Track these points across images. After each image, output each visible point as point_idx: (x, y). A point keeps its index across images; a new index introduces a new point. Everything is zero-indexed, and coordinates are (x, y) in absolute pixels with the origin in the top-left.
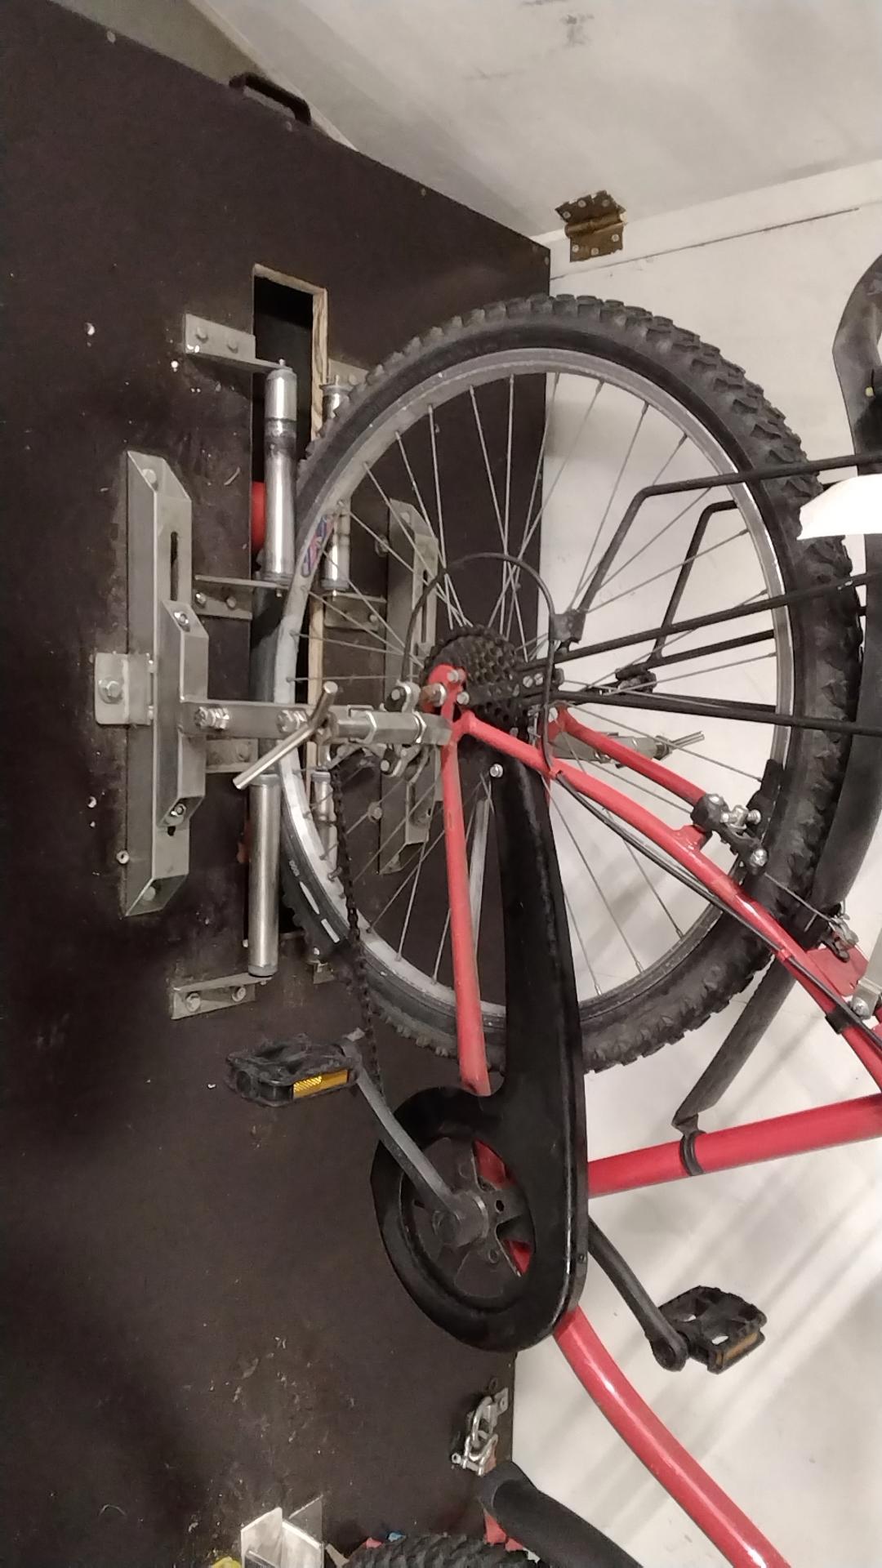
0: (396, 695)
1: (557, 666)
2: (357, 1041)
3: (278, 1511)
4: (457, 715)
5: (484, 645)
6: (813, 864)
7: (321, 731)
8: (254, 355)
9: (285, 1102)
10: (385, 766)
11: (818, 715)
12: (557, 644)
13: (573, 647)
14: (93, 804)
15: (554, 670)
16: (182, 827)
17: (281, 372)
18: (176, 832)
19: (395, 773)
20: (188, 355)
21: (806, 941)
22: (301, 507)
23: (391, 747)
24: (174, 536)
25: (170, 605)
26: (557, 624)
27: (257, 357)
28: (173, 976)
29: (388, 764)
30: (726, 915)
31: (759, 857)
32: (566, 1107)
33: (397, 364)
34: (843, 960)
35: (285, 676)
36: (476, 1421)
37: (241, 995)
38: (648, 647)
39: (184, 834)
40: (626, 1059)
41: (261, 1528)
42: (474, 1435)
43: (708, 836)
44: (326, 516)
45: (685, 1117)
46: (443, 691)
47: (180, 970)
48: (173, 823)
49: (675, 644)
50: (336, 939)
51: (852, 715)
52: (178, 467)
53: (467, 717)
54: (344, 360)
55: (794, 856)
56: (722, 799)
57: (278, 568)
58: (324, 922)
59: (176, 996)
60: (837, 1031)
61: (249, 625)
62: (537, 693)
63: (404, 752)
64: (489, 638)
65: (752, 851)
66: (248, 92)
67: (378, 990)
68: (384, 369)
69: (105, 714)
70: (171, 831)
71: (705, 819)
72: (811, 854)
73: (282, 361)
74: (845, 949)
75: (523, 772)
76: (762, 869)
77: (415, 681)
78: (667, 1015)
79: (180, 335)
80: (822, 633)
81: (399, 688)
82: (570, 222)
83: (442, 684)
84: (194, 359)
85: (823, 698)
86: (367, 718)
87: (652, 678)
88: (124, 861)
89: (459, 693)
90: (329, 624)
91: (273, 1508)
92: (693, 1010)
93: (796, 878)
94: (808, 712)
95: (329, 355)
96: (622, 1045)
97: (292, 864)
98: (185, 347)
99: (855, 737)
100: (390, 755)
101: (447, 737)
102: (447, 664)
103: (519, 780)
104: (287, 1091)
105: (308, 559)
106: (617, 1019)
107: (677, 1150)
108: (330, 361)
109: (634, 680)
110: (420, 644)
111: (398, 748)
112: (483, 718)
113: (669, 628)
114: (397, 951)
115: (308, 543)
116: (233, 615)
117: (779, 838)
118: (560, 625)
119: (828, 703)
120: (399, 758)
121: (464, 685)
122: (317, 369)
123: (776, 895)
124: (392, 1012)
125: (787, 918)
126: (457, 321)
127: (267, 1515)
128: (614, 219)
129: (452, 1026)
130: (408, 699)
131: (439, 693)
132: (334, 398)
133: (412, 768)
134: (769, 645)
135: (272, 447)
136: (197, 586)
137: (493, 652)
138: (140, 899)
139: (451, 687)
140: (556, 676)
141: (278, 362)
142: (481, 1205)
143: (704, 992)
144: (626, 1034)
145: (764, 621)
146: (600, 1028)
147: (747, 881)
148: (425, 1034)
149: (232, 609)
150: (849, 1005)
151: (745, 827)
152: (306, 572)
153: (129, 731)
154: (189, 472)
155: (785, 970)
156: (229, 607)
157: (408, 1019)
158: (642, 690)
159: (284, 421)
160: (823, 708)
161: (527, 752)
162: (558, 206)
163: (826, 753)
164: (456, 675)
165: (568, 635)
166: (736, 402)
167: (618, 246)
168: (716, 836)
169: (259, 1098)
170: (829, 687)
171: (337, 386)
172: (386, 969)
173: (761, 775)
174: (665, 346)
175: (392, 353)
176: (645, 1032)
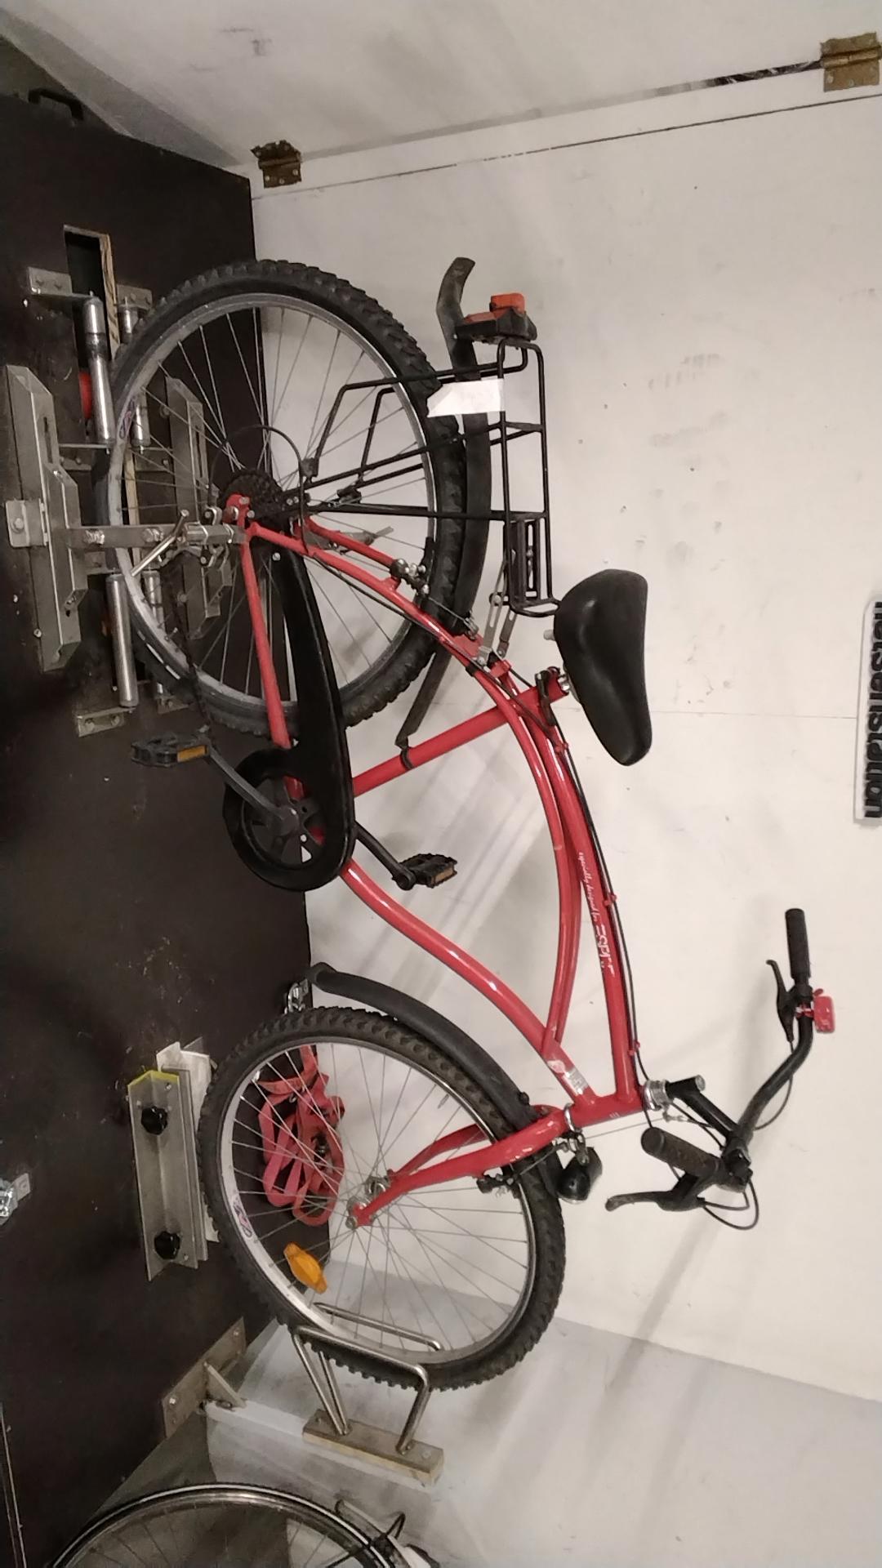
0: (208, 515)
1: (306, 492)
2: (205, 733)
3: (177, 1044)
4: (247, 525)
5: (257, 481)
6: (453, 591)
7: (179, 539)
8: (71, 290)
9: (173, 764)
10: (203, 560)
11: (449, 510)
12: (304, 478)
13: (314, 480)
14: (16, 599)
15: (305, 494)
16: (74, 611)
17: (93, 300)
18: (71, 614)
19: (210, 564)
20: (34, 296)
21: (454, 633)
22: (116, 391)
23: (206, 548)
24: (45, 419)
25: (50, 467)
26: (303, 466)
27: (74, 292)
28: (76, 710)
29: (204, 558)
30: (414, 625)
31: (426, 589)
32: (338, 744)
33: (176, 298)
34: (473, 641)
35: (115, 507)
36: (290, 997)
37: (117, 721)
38: (355, 477)
39: (75, 615)
40: (368, 716)
41: (169, 1054)
42: (289, 1006)
43: (400, 582)
44: (134, 397)
45: (401, 741)
46: (237, 510)
47: (79, 706)
48: (69, 608)
49: (369, 476)
50: (178, 677)
51: (464, 510)
52: (35, 372)
53: (254, 526)
54: (126, 284)
55: (444, 588)
56: (405, 561)
57: (106, 436)
58: (168, 668)
59: (79, 722)
60: (472, 675)
61: (89, 473)
62: (297, 508)
63: (215, 551)
64: (259, 476)
65: (423, 586)
66: (43, 100)
67: (212, 704)
68: (166, 299)
69: (15, 541)
70: (68, 613)
71: (397, 572)
72: (451, 586)
73: (91, 293)
74: (473, 635)
75: (292, 555)
76: (427, 595)
77: (218, 506)
78: (388, 685)
79: (26, 280)
80: (447, 466)
81: (209, 510)
82: (262, 159)
83: (235, 506)
84: (36, 296)
85: (451, 501)
86: (202, 530)
87: (359, 495)
88: (39, 635)
89: (248, 511)
90: (137, 469)
91: (174, 1042)
92: (400, 680)
93: (446, 601)
94: (444, 509)
95: (116, 282)
96: (364, 707)
97: (140, 633)
98: (31, 289)
99: (467, 521)
100: (206, 553)
101: (244, 540)
102: (236, 493)
103: (291, 562)
104: (174, 757)
105: (123, 427)
106: (361, 693)
107: (399, 761)
108: (118, 286)
109: (349, 497)
110: (199, 480)
111: (211, 548)
112: (262, 525)
113: (365, 468)
114: (219, 680)
115: (123, 415)
116: (79, 468)
117: (436, 580)
118: (306, 467)
119: (453, 504)
120: (212, 555)
121: (249, 506)
122: (109, 291)
123: (437, 610)
124: (221, 715)
125: (443, 622)
126: (215, 273)
127: (170, 1046)
128: (291, 159)
129: (265, 716)
130: (215, 517)
131: (234, 512)
132: (126, 314)
133: (220, 560)
134: (421, 473)
135: (93, 352)
136: (62, 452)
137: (264, 484)
138: (51, 660)
139: (241, 508)
140: (307, 498)
141: (89, 294)
142: (294, 812)
143: (405, 669)
144: (366, 700)
145: (417, 460)
146: (352, 700)
147: (422, 603)
148: (246, 725)
149: (79, 464)
150: (476, 661)
151: (418, 575)
152: (122, 435)
153: (32, 551)
154: (44, 375)
155: (446, 650)
156: (77, 463)
157: (233, 717)
158: (355, 502)
159: (98, 334)
160: (452, 508)
161: (294, 544)
162: (253, 148)
163: (454, 531)
164: (245, 501)
165: (310, 473)
166: (389, 335)
167: (298, 179)
168: (403, 581)
169: (157, 764)
170: (453, 495)
171: (126, 305)
172: (215, 691)
173: (424, 547)
174: (346, 299)
175: (171, 290)
176: (376, 697)
